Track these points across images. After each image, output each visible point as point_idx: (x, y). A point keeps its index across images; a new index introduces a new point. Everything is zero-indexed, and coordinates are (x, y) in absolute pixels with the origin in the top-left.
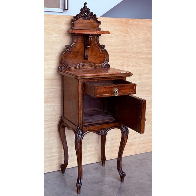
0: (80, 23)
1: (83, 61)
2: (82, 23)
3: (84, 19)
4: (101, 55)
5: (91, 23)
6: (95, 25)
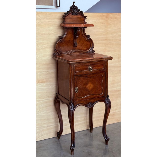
0: (70, 18)
1: (73, 48)
2: (72, 18)
4: (87, 43)
5: (79, 18)
6: (82, 19)
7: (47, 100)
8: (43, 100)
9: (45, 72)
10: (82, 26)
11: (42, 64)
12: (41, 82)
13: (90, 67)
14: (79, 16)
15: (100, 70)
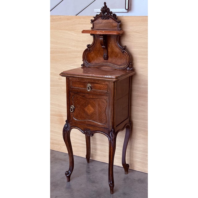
0: (99, 23)
2: (101, 23)
3: (102, 19)
6: (114, 24)
13: (89, 85)
14: (111, 20)
15: (101, 92)
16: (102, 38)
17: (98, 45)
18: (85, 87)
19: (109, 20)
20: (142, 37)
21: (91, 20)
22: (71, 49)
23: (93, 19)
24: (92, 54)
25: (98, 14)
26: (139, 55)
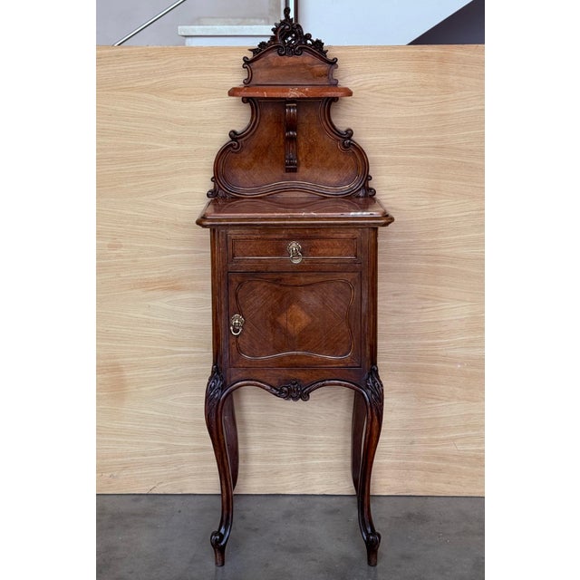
0: (270, 67)
1: (283, 176)
2: (277, 67)
3: (281, 55)
4: (342, 158)
5: (304, 65)
6: (318, 70)
7: (193, 352)
8: (180, 353)
9: (188, 252)
10: (292, 96)
11: (176, 225)
12: (173, 289)
13: (294, 245)
14: (307, 58)
15: (336, 261)
16: (293, 107)
17: (266, 130)
18: (281, 251)
19: (300, 57)
20: (390, 103)
21: (245, 59)
22: (158, 147)
23: (250, 56)
24: (245, 157)
25: (267, 40)
26: (384, 153)
